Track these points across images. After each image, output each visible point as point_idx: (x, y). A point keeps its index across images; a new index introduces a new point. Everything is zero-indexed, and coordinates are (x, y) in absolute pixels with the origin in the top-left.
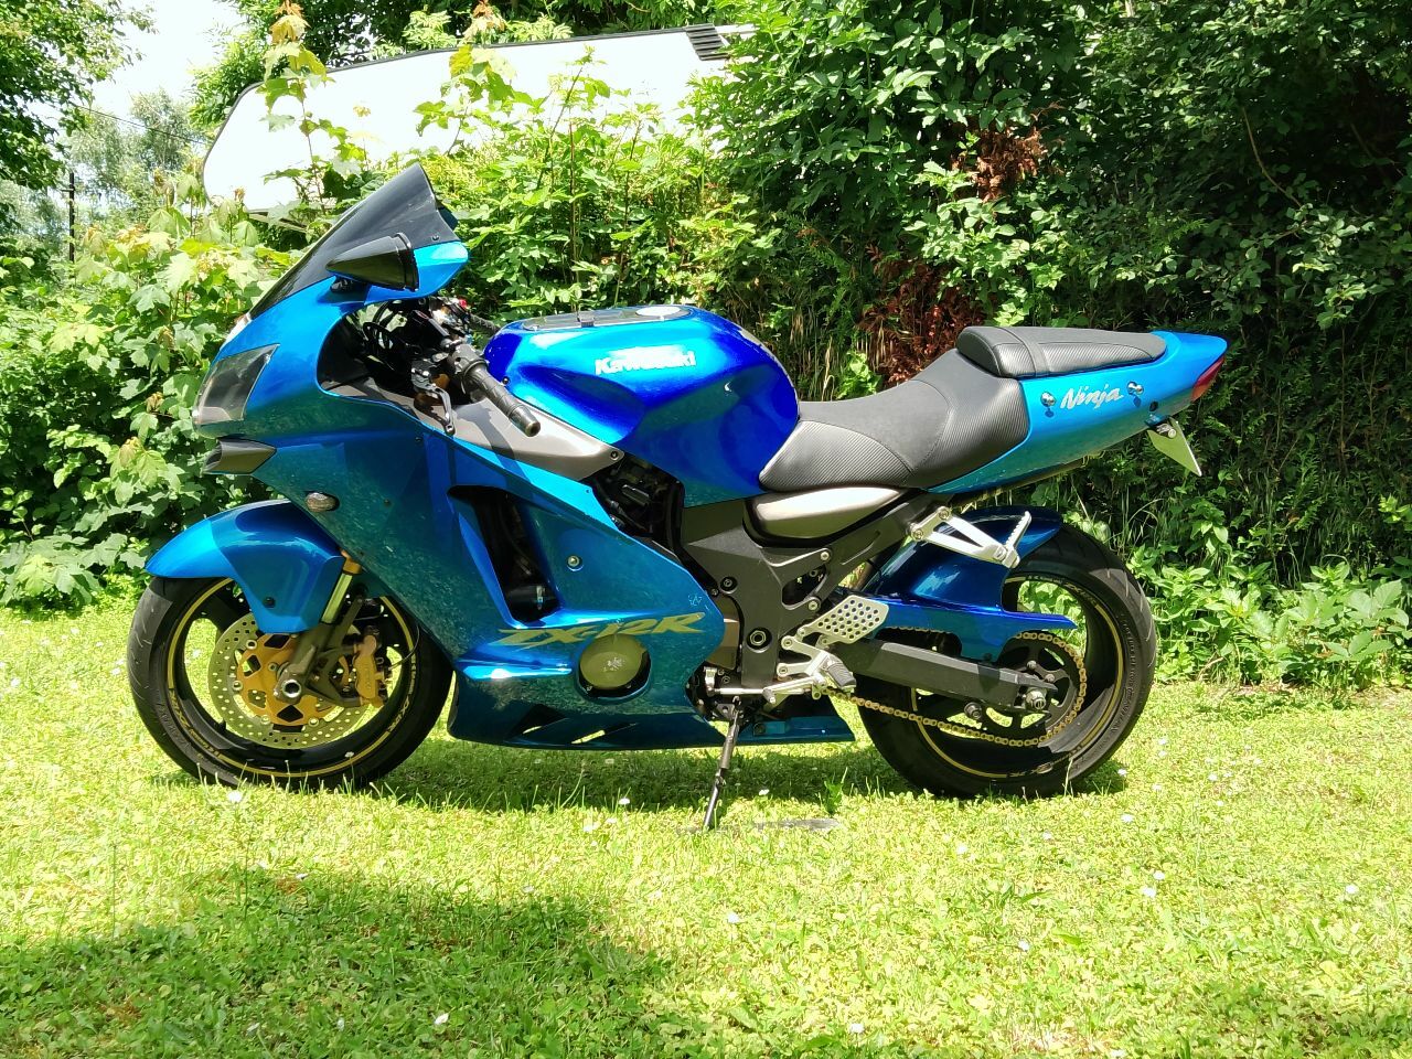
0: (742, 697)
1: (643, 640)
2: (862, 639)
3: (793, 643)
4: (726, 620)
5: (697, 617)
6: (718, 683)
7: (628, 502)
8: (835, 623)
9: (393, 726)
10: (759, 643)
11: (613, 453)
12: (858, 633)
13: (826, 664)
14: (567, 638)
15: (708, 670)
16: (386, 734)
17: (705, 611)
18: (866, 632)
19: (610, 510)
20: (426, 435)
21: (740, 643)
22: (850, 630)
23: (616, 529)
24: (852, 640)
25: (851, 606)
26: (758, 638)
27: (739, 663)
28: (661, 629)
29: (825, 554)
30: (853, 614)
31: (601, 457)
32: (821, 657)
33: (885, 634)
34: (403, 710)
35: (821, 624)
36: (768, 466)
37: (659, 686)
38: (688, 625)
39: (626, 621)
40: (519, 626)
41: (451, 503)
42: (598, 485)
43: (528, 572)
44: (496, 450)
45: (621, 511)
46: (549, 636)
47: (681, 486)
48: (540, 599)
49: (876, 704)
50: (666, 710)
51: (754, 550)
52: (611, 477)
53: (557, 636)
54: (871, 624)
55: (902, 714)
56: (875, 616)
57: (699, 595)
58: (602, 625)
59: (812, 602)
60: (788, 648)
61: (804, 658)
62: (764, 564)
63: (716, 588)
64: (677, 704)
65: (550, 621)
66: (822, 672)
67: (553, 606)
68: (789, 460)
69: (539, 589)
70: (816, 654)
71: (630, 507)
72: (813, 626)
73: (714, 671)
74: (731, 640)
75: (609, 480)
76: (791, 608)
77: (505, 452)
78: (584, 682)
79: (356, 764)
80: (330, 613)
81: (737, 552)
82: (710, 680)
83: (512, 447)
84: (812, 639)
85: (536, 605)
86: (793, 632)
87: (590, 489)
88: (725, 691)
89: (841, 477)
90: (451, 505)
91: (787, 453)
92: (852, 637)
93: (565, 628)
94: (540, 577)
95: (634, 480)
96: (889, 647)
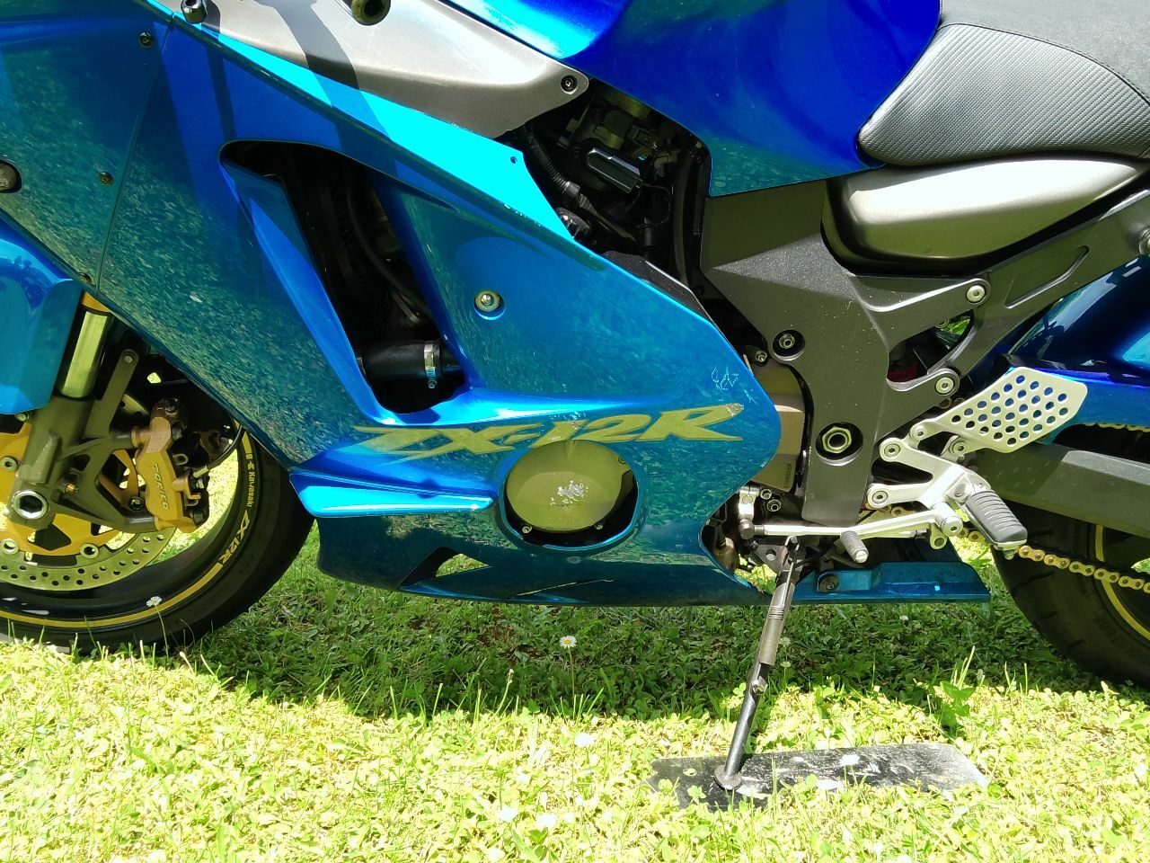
0: (804, 540)
1: (621, 450)
2: (1033, 445)
3: (902, 451)
4: (779, 408)
5: (730, 411)
6: (761, 515)
7: (599, 185)
8: (983, 417)
9: (226, 556)
10: (838, 450)
11: (567, 81)
12: (1024, 435)
13: (961, 487)
14: (480, 444)
15: (743, 492)
16: (218, 567)
17: (743, 400)
18: (1039, 434)
19: (557, 199)
20: (161, 29)
21: (805, 446)
22: (1010, 429)
23: (570, 238)
24: (1013, 447)
25: (1017, 387)
26: (837, 440)
27: (799, 480)
28: (656, 433)
29: (976, 291)
30: (1019, 401)
31: (539, 88)
32: (950, 476)
33: (1073, 436)
34: (241, 531)
35: (957, 418)
36: (879, 115)
37: (656, 518)
38: (710, 427)
39: (591, 416)
40: (389, 418)
41: (232, 179)
42: (537, 147)
43: (413, 318)
44: (318, 65)
45: (584, 202)
46: (447, 441)
47: (704, 152)
48: (430, 369)
49: (1040, 552)
50: (668, 559)
51: (838, 280)
52: (567, 135)
53: (461, 441)
54: (1051, 419)
55: (1083, 569)
56: (1059, 405)
57: (731, 367)
58: (547, 423)
59: (941, 378)
60: (889, 458)
61: (922, 476)
62: (857, 306)
63: (764, 348)
64: (687, 550)
65: (449, 412)
66: (951, 503)
67: (454, 383)
68: (920, 104)
69: (428, 351)
70: (942, 469)
71: (604, 196)
72: (942, 422)
73: (755, 493)
74: (790, 443)
75: (563, 141)
76: (903, 387)
77: (340, 73)
78: (517, 522)
79: (167, 615)
80: (77, 380)
81: (807, 284)
82: (746, 509)
83: (352, 62)
84: (935, 444)
85: (425, 380)
86: (902, 432)
87: (519, 155)
88: (772, 529)
89: (1023, 138)
90: (231, 182)
91: (918, 87)
92: (1012, 441)
93: (476, 427)
94: (431, 330)
95: (614, 141)
96: (1078, 458)
